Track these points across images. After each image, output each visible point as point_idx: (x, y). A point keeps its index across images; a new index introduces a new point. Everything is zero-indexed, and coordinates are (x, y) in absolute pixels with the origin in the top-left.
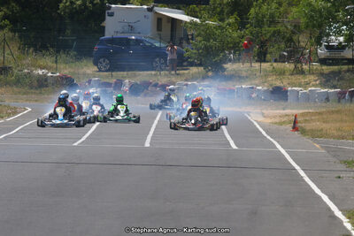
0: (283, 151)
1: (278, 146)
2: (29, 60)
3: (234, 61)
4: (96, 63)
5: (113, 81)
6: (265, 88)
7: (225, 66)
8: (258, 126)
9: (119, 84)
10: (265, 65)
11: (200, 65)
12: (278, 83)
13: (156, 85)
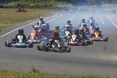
0: (115, 25)
1: (114, 24)
2: (57, 3)
3: (104, 4)
4: (72, 4)
5: (76, 8)
6: (111, 10)
7: (102, 5)
8: (109, 19)
9: (77, 9)
10: (111, 5)
11: (96, 5)
12: (114, 9)
13: (86, 9)
